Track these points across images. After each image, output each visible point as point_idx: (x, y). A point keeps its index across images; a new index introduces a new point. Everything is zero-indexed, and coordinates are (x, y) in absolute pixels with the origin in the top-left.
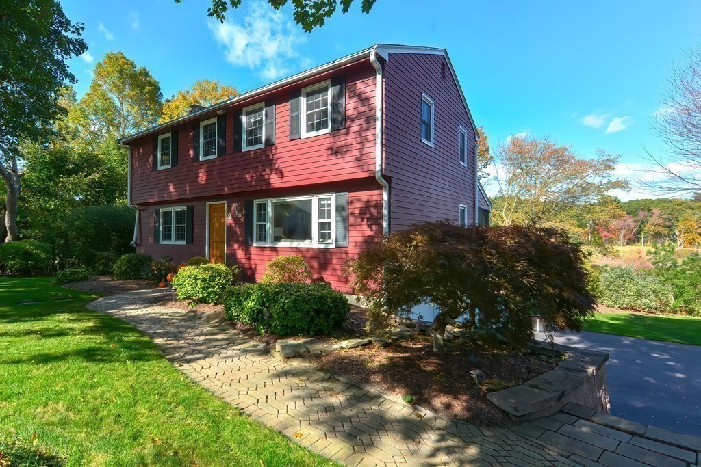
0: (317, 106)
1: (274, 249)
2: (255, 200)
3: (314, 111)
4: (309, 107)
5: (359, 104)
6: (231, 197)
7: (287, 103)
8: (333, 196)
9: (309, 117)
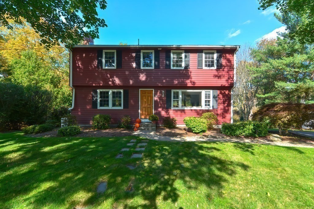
0: (209, 58)
1: (183, 111)
2: (172, 90)
3: (208, 60)
4: (206, 58)
5: (227, 62)
6: (157, 88)
7: (197, 54)
8: (211, 91)
9: (206, 62)
